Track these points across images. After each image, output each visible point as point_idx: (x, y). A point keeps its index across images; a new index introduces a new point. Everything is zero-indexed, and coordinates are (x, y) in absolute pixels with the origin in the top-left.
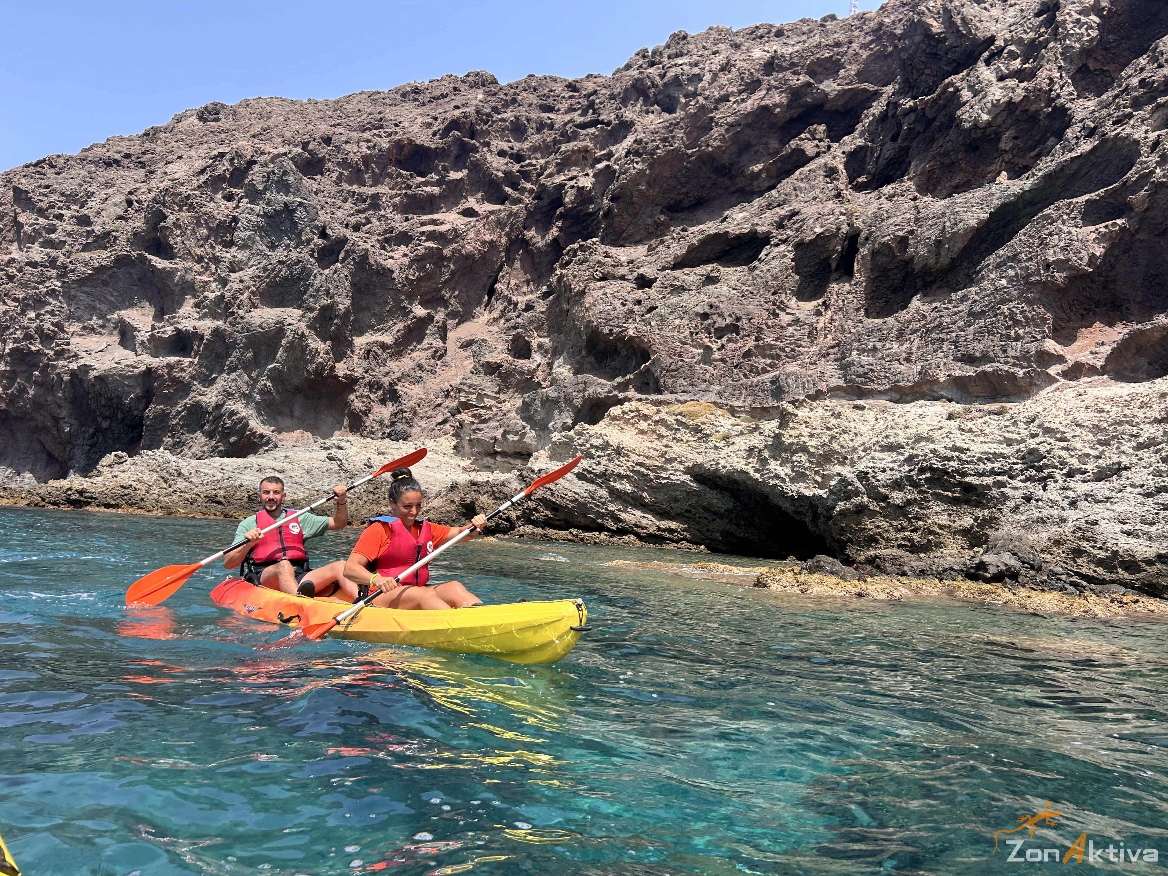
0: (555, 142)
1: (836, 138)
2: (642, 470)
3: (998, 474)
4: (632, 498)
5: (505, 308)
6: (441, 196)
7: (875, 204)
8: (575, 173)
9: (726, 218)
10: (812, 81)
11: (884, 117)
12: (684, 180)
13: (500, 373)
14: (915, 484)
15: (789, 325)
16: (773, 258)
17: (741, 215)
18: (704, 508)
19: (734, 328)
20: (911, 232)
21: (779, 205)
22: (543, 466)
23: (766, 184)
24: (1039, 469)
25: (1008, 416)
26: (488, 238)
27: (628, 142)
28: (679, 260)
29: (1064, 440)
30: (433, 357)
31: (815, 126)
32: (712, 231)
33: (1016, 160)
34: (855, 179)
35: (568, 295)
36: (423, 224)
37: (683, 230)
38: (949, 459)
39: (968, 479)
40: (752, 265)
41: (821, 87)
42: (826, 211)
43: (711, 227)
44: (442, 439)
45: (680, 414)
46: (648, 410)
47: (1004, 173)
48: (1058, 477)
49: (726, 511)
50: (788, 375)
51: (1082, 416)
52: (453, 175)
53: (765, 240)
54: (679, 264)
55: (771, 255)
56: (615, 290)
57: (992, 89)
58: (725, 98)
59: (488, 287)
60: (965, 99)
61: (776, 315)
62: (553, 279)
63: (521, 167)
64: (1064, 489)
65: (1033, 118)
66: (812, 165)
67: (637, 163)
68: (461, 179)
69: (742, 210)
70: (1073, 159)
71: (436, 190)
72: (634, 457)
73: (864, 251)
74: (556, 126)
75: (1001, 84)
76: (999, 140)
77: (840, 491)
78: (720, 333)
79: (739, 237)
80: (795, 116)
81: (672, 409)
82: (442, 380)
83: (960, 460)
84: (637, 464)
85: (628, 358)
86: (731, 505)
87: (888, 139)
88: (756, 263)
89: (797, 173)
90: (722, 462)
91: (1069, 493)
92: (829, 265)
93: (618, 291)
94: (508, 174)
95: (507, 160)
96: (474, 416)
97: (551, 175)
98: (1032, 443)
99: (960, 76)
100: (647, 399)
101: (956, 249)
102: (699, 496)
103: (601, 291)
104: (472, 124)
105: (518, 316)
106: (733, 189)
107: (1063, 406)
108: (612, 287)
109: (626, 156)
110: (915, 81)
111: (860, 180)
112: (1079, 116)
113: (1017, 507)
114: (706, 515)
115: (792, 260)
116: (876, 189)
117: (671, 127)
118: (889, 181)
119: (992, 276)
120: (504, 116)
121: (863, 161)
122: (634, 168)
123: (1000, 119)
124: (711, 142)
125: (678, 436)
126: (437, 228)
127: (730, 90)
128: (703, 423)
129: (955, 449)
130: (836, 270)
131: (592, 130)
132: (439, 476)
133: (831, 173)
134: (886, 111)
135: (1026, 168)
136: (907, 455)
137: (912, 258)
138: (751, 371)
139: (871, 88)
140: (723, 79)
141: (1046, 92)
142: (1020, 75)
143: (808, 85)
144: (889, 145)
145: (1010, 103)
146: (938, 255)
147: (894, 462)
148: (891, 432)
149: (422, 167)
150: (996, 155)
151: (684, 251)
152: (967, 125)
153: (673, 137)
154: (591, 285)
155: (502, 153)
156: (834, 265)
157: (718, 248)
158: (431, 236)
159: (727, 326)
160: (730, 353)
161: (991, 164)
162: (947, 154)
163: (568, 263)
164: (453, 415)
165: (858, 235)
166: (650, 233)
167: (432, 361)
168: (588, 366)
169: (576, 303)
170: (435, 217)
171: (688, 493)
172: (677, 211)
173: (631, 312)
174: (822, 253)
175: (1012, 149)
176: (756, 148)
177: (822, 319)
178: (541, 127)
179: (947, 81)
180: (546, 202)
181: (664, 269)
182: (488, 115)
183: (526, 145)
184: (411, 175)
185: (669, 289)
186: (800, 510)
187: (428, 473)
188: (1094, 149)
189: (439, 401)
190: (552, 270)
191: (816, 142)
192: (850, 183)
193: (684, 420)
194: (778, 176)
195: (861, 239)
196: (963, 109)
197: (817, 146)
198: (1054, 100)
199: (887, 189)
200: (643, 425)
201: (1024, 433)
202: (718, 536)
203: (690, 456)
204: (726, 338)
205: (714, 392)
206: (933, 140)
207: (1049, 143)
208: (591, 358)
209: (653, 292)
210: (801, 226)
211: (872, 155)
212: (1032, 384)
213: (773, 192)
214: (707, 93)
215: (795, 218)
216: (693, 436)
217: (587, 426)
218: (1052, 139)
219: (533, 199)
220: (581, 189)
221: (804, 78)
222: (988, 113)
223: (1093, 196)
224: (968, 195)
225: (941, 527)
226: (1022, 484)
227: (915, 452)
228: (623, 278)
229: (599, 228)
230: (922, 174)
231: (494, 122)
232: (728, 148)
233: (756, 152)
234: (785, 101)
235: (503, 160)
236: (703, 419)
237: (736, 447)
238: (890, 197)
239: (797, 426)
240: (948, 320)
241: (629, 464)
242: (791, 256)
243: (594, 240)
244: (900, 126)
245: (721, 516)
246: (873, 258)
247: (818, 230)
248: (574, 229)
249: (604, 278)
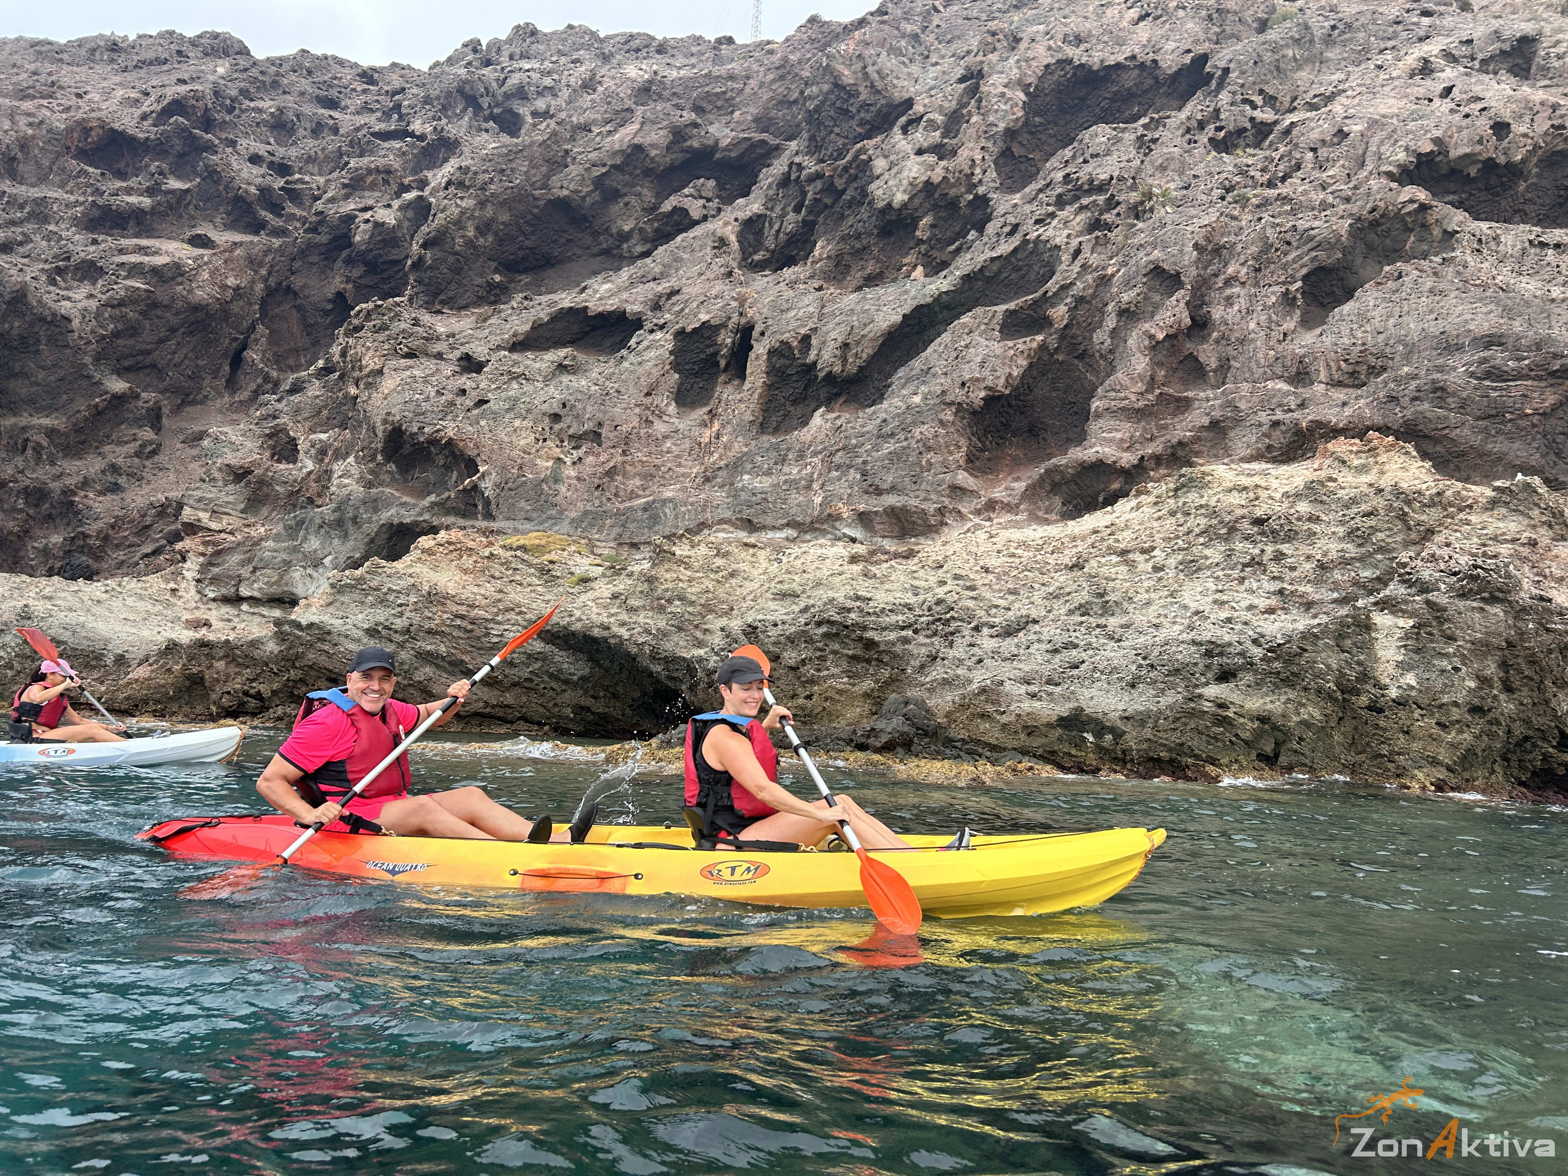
0: (340, 153)
1: (729, 200)
2: (465, 624)
3: (903, 628)
4: (450, 663)
5: (259, 386)
6: (153, 211)
7: (773, 291)
8: (370, 202)
9: (585, 288)
10: (699, 121)
11: (785, 182)
12: (528, 229)
13: (249, 482)
14: (810, 641)
15: (666, 437)
16: (648, 348)
17: (607, 286)
18: (551, 676)
19: (595, 436)
20: (815, 330)
21: (655, 279)
22: (315, 619)
23: (639, 249)
24: (947, 622)
25: (916, 560)
26: (231, 281)
27: (449, 169)
28: (521, 338)
29: (972, 588)
30: (138, 454)
31: (702, 180)
32: (566, 304)
33: (934, 253)
34: (750, 255)
35: (357, 374)
36: (121, 251)
37: (526, 298)
38: (849, 610)
39: (870, 634)
40: (619, 355)
41: (711, 129)
42: (714, 292)
43: (566, 299)
44: (152, 578)
45: (519, 548)
46: (475, 541)
47: (920, 269)
48: (966, 633)
49: (582, 678)
50: (664, 502)
51: (993, 562)
52: (174, 184)
53: (637, 323)
54: (519, 345)
55: (645, 343)
56: (427, 372)
57: (909, 163)
58: (586, 128)
59: (231, 354)
60: (877, 171)
61: (649, 422)
62: (336, 350)
63: (287, 182)
64: (972, 645)
65: (953, 205)
66: (698, 231)
67: (462, 198)
68: (188, 191)
69: (606, 280)
70: (993, 259)
71: (146, 202)
72: (455, 608)
73: (760, 349)
74: (342, 131)
75: (920, 159)
76: (916, 227)
77: (723, 650)
78: (577, 440)
79: (601, 316)
80: (677, 163)
81: (509, 541)
82: (156, 490)
83: (862, 611)
84: (456, 616)
85: (447, 468)
86: (587, 671)
87: (790, 209)
88: (624, 352)
89: (679, 239)
90: (577, 613)
91: (976, 649)
92: (717, 364)
93: (432, 375)
94: (265, 191)
95: (263, 170)
96: (205, 544)
97: (332, 200)
98: (940, 592)
99: (873, 142)
100: (473, 527)
101: (865, 356)
102: (544, 660)
103: (408, 373)
104: (207, 110)
105: (279, 400)
106: (596, 250)
107: (974, 549)
108: (421, 368)
109: (446, 188)
110: (823, 139)
111: (756, 257)
112: (1001, 210)
113: (922, 667)
114: (554, 684)
115: (671, 353)
116: (775, 271)
117: (512, 155)
118: (791, 262)
119: (904, 392)
120: (260, 104)
121: (760, 233)
122: (457, 205)
123: (917, 201)
124: (565, 184)
125: (518, 578)
126: (146, 259)
127: (592, 116)
128: (551, 562)
129: (858, 598)
130: (725, 370)
131: (397, 144)
132: (146, 633)
133: (721, 243)
134: (789, 172)
135: (945, 265)
136: (802, 605)
137: (815, 364)
138: (616, 495)
139: (773, 141)
140: (586, 100)
141: (967, 176)
142: (940, 151)
143: (695, 125)
144: (791, 216)
145: (928, 183)
146: (844, 360)
147: (787, 614)
148: (786, 577)
149: (122, 165)
150: (912, 244)
151: (527, 327)
152: (881, 204)
153: (513, 170)
154: (393, 363)
155: (255, 159)
156: (723, 363)
157: (575, 328)
158: (135, 270)
159: (586, 433)
160: (590, 470)
161: (907, 254)
162: (858, 236)
163: (358, 329)
164: (171, 543)
165: (752, 328)
166: (481, 298)
167: (136, 460)
168: (387, 478)
169: (369, 386)
170: (144, 242)
171: (529, 656)
172: (519, 272)
173: (452, 404)
174: (709, 346)
175: (930, 239)
176: (626, 199)
177: (707, 433)
178: (317, 130)
179: (858, 146)
180: (323, 238)
181: (499, 348)
182: (233, 100)
183: (293, 152)
184: (103, 174)
185: (505, 378)
186: (675, 675)
187: (127, 628)
188: (1016, 250)
189: (148, 520)
190: (333, 338)
191: (702, 202)
192: (744, 259)
193: (526, 557)
194: (653, 241)
195: (755, 334)
196: (877, 183)
197: (704, 207)
198: (975, 186)
199: (788, 273)
200: (468, 562)
201: (933, 580)
202: (569, 712)
203: (534, 606)
204: (584, 449)
205: (567, 521)
206: (842, 217)
207: (970, 237)
208: (391, 467)
209: (483, 380)
210: (683, 310)
211: (771, 227)
212: (943, 524)
213: (648, 260)
214: (563, 115)
215: (675, 299)
216: (539, 578)
217: (383, 563)
218: (973, 232)
219: (305, 231)
220: (378, 225)
221: (689, 116)
222: (905, 191)
223: (1012, 306)
224: (880, 291)
225: (840, 692)
226: (928, 641)
227: (811, 602)
228: (439, 356)
229: (406, 284)
230: (829, 257)
231: (243, 111)
232: (589, 194)
233: (626, 204)
234: (664, 142)
235: (256, 170)
236: (552, 556)
237: (597, 594)
238: (792, 285)
239: (675, 567)
240: (854, 442)
241: (445, 616)
242: (670, 346)
243: (397, 299)
244: (804, 194)
245: (575, 685)
246: (768, 359)
247: (704, 317)
248: (368, 281)
249: (410, 355)
